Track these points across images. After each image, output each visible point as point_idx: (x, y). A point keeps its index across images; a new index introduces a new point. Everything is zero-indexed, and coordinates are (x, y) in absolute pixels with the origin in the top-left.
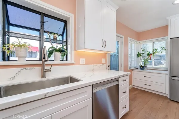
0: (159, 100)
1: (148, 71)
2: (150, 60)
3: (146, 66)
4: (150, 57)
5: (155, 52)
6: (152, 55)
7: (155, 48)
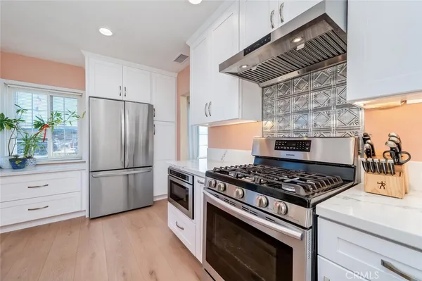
0: (71, 232)
1: (40, 169)
2: (44, 139)
3: (30, 158)
4: (43, 132)
5: (55, 119)
6: (48, 126)
7: (55, 109)
